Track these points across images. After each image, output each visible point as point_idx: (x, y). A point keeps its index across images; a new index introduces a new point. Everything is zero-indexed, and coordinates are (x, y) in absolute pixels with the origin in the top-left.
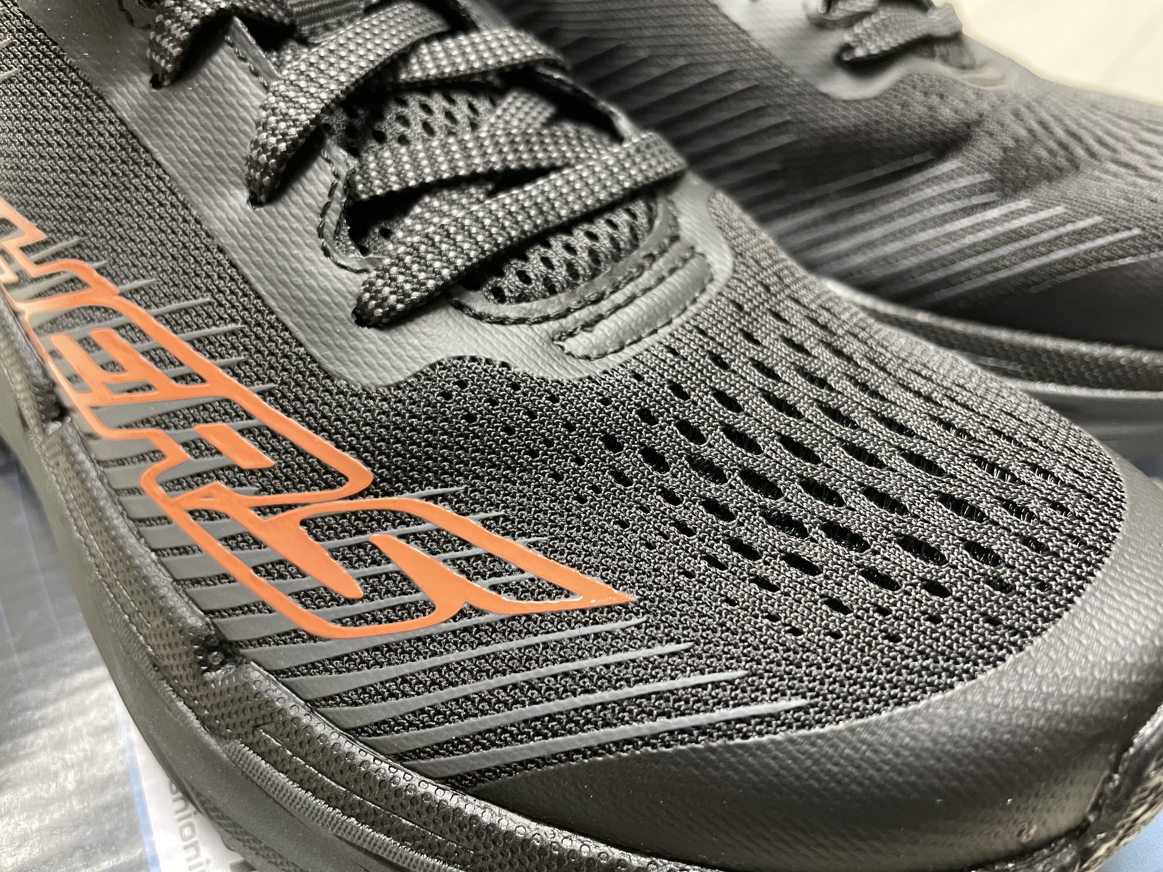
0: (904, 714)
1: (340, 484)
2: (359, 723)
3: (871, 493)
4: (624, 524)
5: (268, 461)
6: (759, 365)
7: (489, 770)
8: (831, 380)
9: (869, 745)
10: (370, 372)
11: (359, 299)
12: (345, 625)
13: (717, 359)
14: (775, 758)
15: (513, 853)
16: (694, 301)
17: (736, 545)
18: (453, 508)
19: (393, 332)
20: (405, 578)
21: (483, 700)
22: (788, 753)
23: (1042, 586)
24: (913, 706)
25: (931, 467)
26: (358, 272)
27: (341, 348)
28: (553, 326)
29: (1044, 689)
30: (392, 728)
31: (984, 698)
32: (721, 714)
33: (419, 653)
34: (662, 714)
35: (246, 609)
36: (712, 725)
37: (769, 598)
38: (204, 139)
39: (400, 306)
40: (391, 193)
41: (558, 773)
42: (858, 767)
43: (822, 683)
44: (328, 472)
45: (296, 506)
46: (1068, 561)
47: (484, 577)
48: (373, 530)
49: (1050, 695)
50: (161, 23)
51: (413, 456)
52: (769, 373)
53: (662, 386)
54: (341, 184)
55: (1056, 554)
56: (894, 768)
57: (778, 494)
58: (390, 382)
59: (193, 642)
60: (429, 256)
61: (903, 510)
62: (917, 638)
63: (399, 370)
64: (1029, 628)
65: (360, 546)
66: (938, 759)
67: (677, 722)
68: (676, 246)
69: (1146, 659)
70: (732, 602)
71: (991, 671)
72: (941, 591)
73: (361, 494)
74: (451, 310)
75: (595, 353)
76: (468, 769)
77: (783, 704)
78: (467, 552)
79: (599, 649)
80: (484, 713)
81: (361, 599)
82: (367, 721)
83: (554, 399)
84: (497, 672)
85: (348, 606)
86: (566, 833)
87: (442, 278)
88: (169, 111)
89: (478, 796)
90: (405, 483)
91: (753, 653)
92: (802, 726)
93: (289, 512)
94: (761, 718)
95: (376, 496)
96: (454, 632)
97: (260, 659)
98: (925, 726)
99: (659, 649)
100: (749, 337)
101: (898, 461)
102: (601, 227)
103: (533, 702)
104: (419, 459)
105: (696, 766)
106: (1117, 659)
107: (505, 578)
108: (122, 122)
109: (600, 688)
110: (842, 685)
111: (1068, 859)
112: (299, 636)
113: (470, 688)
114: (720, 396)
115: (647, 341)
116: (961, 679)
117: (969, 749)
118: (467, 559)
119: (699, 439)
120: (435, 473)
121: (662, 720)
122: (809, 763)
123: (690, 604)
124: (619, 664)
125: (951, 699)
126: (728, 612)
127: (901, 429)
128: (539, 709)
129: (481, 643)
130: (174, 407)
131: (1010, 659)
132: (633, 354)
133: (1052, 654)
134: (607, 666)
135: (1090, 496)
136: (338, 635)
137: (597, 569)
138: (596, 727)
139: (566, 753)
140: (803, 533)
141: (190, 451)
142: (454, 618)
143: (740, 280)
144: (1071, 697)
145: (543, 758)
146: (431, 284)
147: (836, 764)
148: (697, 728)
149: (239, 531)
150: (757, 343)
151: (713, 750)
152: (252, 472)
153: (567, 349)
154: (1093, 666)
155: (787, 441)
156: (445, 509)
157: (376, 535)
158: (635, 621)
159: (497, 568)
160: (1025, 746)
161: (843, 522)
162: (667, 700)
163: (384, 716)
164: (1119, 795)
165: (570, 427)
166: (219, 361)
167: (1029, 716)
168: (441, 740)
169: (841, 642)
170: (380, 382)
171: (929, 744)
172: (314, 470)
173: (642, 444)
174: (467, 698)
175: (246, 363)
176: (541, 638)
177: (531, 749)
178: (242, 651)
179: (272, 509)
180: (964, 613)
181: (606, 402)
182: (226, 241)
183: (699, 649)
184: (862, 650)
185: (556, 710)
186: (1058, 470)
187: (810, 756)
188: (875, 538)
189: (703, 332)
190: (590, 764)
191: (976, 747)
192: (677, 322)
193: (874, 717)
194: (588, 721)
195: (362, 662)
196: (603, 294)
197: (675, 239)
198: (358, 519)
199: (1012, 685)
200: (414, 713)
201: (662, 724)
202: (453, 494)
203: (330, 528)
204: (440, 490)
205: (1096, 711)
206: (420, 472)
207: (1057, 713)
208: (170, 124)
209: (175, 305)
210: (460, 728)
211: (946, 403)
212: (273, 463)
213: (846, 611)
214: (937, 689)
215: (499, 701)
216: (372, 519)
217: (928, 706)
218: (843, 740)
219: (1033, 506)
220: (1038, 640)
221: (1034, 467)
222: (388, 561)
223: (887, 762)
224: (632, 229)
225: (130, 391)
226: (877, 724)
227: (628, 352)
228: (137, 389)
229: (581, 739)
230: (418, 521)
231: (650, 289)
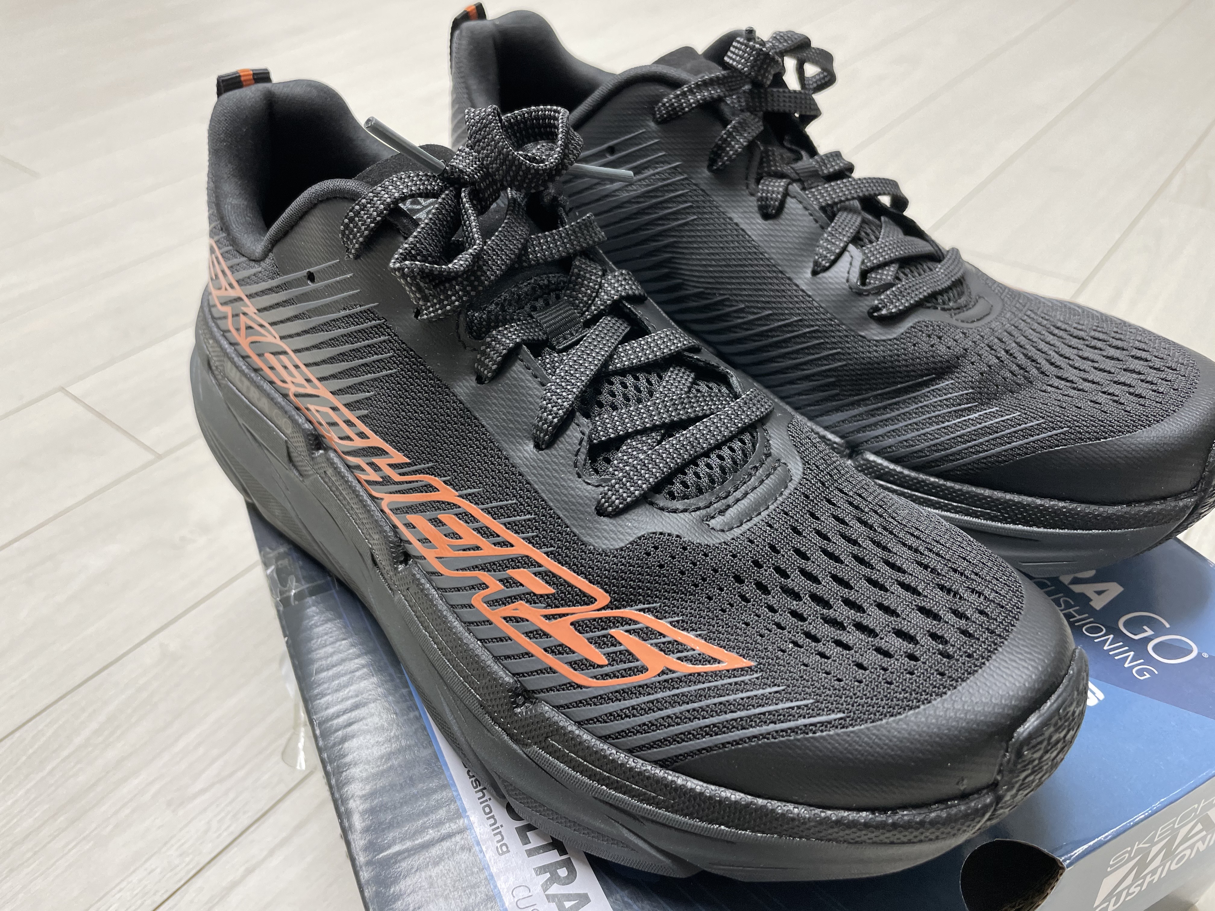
0: (894, 721)
1: (592, 603)
2: (608, 733)
3: (880, 606)
4: (747, 624)
5: (551, 590)
6: (819, 533)
7: (681, 755)
8: (860, 541)
9: (877, 736)
10: (606, 542)
11: (599, 502)
12: (598, 679)
13: (795, 530)
14: (829, 743)
15: (695, 800)
16: (781, 494)
17: (808, 635)
18: (654, 616)
19: (617, 519)
20: (630, 654)
21: (677, 717)
22: (837, 741)
23: (970, 656)
24: (899, 717)
25: (914, 591)
26: (597, 486)
27: (590, 528)
28: (703, 512)
29: (966, 707)
30: (627, 735)
31: (935, 712)
32: (802, 722)
33: (640, 694)
34: (772, 722)
35: (541, 672)
36: (797, 727)
37: (825, 663)
38: (509, 413)
39: (621, 506)
40: (610, 439)
41: (718, 755)
42: (871, 747)
43: (853, 706)
44: (585, 596)
45: (567, 614)
46: (984, 642)
47: (673, 653)
48: (611, 628)
49: (969, 711)
50: (485, 351)
51: (631, 587)
52: (825, 537)
53: (765, 546)
54: (586, 438)
55: (978, 639)
56: (889, 747)
57: (830, 607)
58: (617, 547)
59: (509, 691)
60: (635, 478)
61: (898, 616)
62: (902, 683)
63: (622, 540)
64: (960, 677)
65: (604, 636)
66: (912, 743)
67: (779, 726)
68: (769, 459)
69: (1020, 693)
70: (806, 665)
71: (939, 699)
72: (916, 659)
73: (604, 608)
74: (647, 506)
75: (726, 528)
76: (670, 755)
77: (833, 716)
78: (663, 640)
79: (737, 690)
80: (678, 724)
81: (607, 665)
82: (613, 731)
83: (706, 555)
84: (684, 703)
85: (599, 669)
86: (723, 789)
87: (643, 490)
88: (488, 398)
89: (674, 770)
90: (627, 602)
91: (818, 691)
92: (843, 727)
93: (564, 618)
94: (822, 723)
95: (612, 609)
96: (659, 682)
97: (548, 700)
98: (905, 726)
99: (769, 690)
100: (813, 515)
101: (896, 588)
102: (725, 451)
103: (704, 718)
104: (634, 589)
105: (790, 748)
106: (1004, 693)
107: (685, 654)
108: (461, 403)
109: (739, 710)
110: (863, 707)
111: (988, 801)
112: (571, 686)
113: (670, 711)
114: (797, 551)
115: (756, 520)
116: (923, 703)
117: (927, 738)
118: (664, 643)
119: (787, 576)
120: (644, 596)
121: (772, 725)
122: (847, 745)
123: (784, 666)
124: (748, 698)
125: (918, 713)
126: (804, 670)
127: (900, 570)
128: (707, 721)
129: (674, 688)
130: (494, 560)
131: (949, 693)
132: (747, 527)
133: (971, 690)
134: (742, 699)
135: (1002, 607)
136: (593, 685)
137: (734, 648)
138: (738, 730)
139: (723, 744)
140: (844, 628)
141: (504, 585)
142: (659, 675)
143: (807, 480)
144: (979, 712)
145: (710, 747)
146: (637, 493)
147: (860, 746)
148: (790, 729)
149: (536, 628)
150: (818, 519)
151: (798, 740)
152: (542, 596)
153: (711, 526)
154: (992, 697)
155: (835, 578)
156: (649, 616)
157: (613, 630)
158: (756, 675)
159: (680, 648)
160: (955, 736)
161: (865, 622)
162: (774, 715)
163: (623, 728)
164: (1010, 765)
165: (716, 571)
166: (521, 535)
167: (958, 721)
168: (655, 739)
169: (863, 685)
170: (612, 547)
171: (906, 735)
172: (577, 595)
173: (755, 580)
174: (669, 717)
175: (537, 536)
176: (706, 685)
177: (704, 742)
178: (536, 696)
179: (554, 617)
180: (927, 670)
181: (734, 556)
182: (523, 470)
183: (790, 690)
184: (873, 689)
185: (716, 721)
186: (987, 592)
187: (847, 742)
188: (882, 631)
189: (786, 514)
190: (735, 750)
191: (930, 736)
192: (772, 507)
193: (879, 723)
194: (734, 727)
195: (609, 699)
196: (730, 492)
197: (768, 455)
198: (602, 621)
199: (949, 706)
200: (639, 726)
201: (772, 727)
202: (654, 608)
203: (587, 626)
204: (646, 606)
205: (993, 719)
206: (635, 596)
207: (972, 720)
208: (489, 404)
209: (495, 504)
210: (665, 733)
211: (926, 553)
212: (554, 591)
213: (865, 669)
214: (911, 708)
215: (686, 718)
216: (610, 622)
217: (906, 717)
218: (864, 734)
219: (968, 613)
220: (964, 684)
221: (973, 591)
222: (621, 644)
223: (886, 744)
224: (743, 451)
225: (464, 550)
226: (881, 726)
227: (745, 527)
228: (469, 549)
229: (731, 737)
230: (636, 622)
231: (756, 488)
